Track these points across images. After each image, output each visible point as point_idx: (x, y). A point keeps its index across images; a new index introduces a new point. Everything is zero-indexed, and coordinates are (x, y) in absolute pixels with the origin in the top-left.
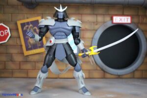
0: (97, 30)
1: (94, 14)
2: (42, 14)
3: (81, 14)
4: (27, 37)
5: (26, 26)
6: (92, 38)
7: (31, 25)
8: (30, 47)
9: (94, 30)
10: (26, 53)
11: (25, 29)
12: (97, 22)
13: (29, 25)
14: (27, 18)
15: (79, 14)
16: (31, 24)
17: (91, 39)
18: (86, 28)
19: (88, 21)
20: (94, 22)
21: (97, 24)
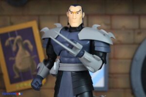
0: (140, 44)
1: (133, 14)
2: (39, 16)
3: (111, 15)
4: (11, 59)
5: (10, 39)
6: (132, 59)
7: (18, 37)
8: (17, 76)
9: (134, 44)
10: (10, 88)
11: (7, 43)
12: (139, 28)
13: (15, 36)
14: (12, 24)
15: (106, 15)
16: (19, 34)
17: (129, 61)
18: (119, 41)
19: (124, 27)
20: (134, 30)
21: (139, 33)
